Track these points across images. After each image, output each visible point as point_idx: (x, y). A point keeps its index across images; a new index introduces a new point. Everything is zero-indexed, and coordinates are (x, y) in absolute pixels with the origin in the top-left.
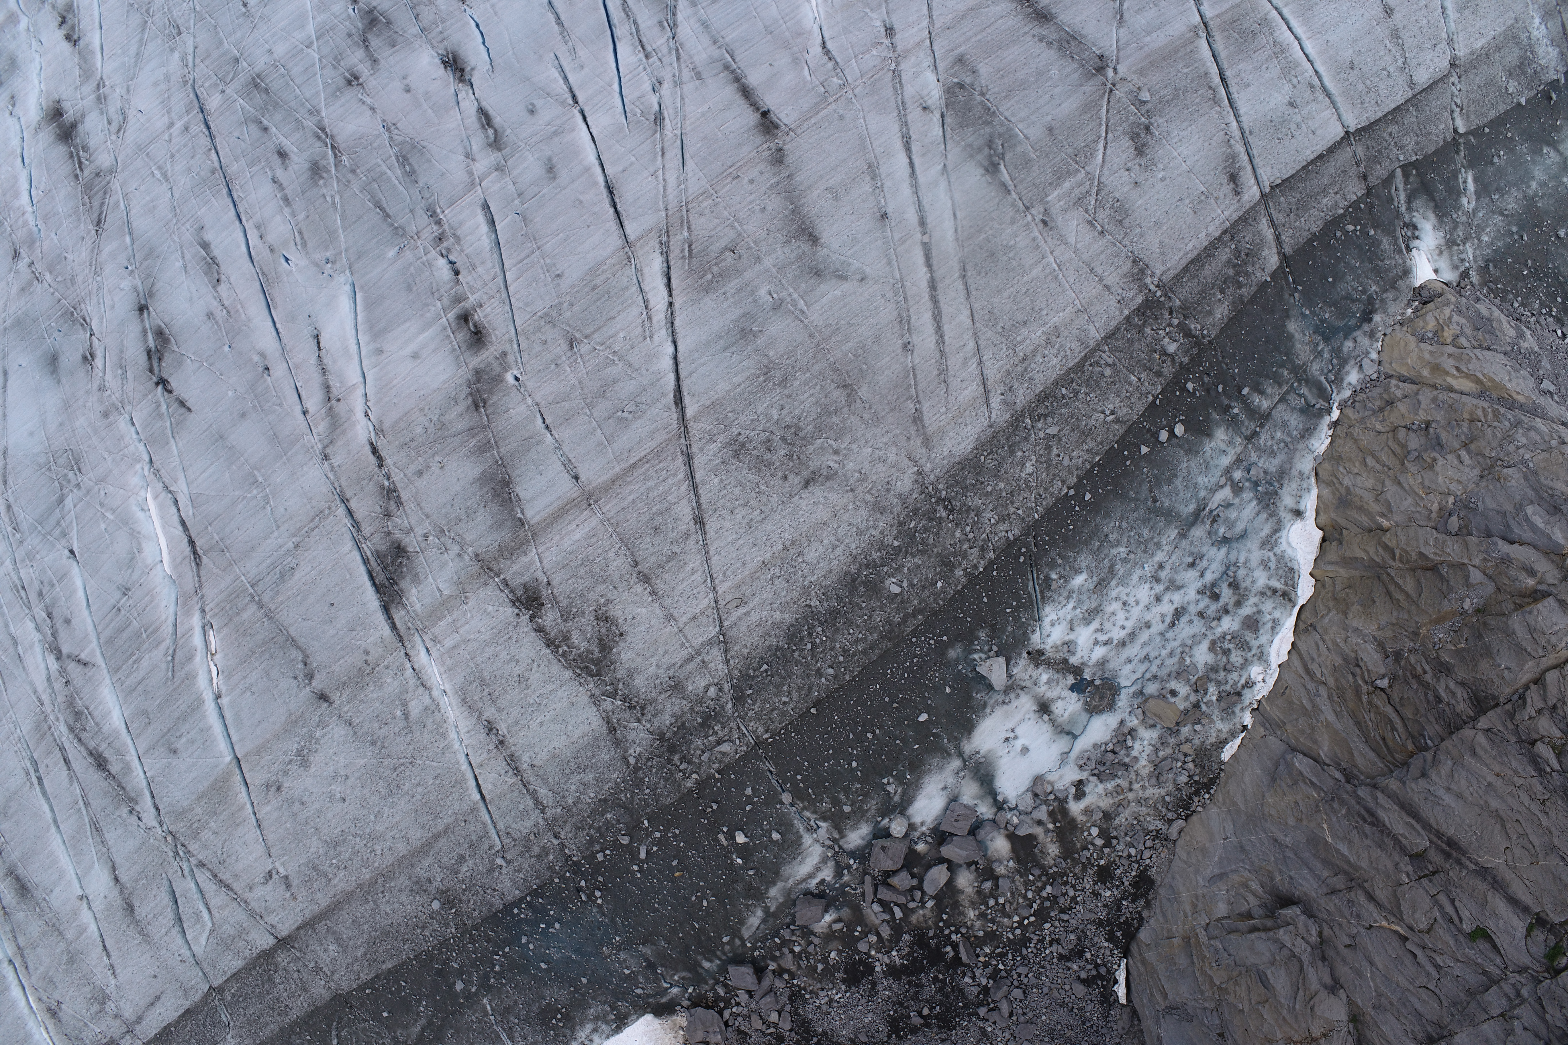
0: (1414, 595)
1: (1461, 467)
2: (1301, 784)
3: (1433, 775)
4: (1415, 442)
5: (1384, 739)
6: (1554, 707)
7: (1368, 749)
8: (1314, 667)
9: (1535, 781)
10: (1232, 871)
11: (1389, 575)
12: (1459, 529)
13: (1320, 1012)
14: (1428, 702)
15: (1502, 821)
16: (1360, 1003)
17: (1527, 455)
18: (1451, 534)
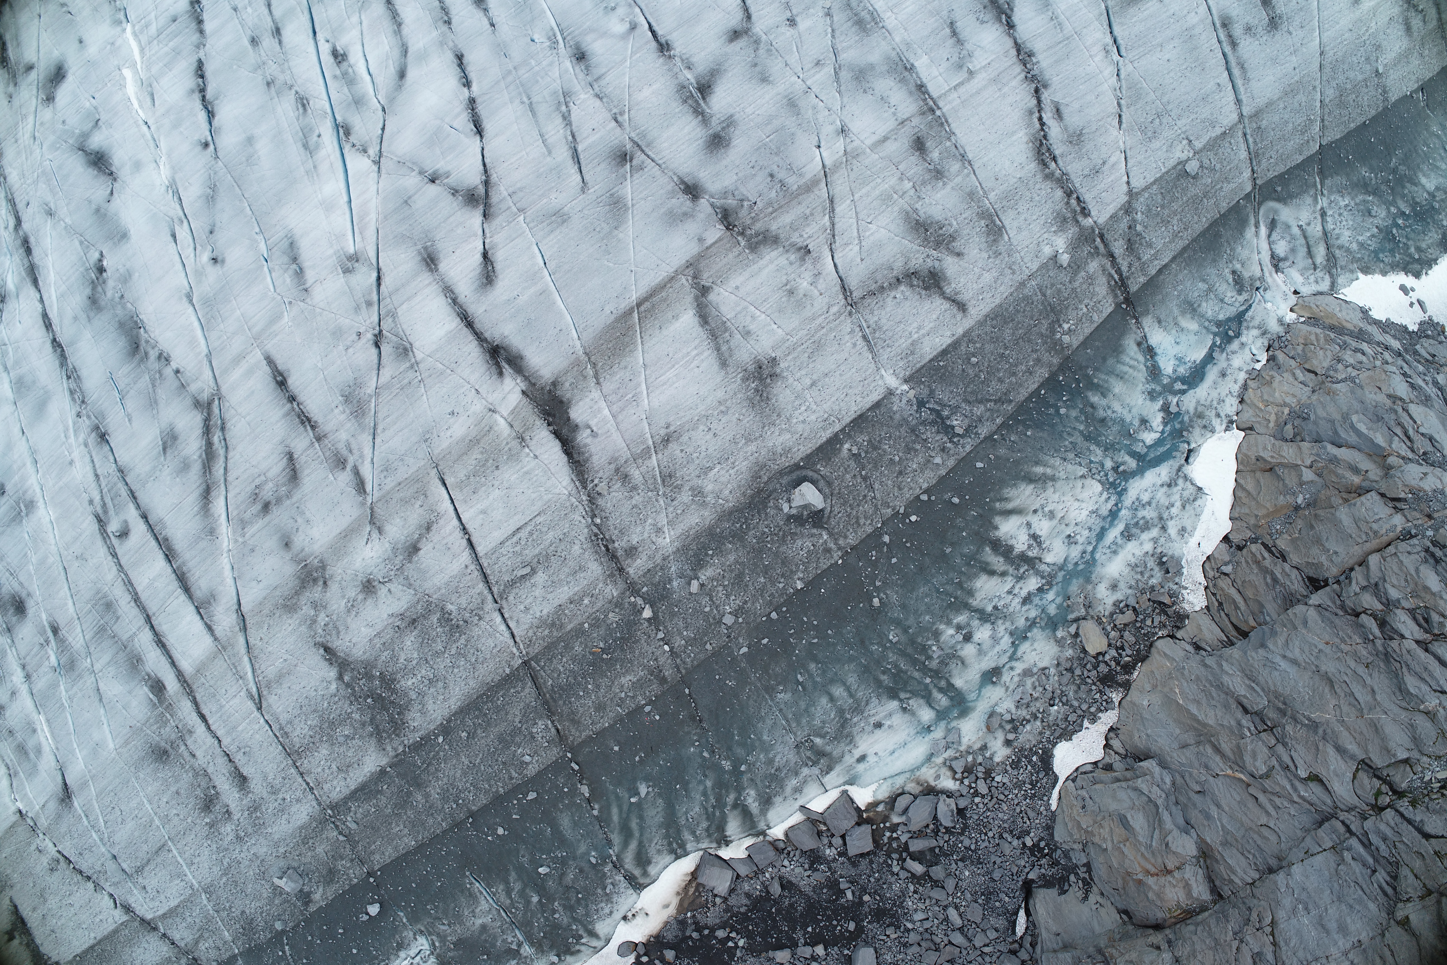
0: (1254, 493)
1: (1296, 383)
3: (1270, 645)
5: (1229, 617)
6: (1376, 585)
7: (1214, 626)
9: (1360, 648)
12: (1294, 437)
13: (1173, 848)
14: (1267, 584)
15: (1331, 683)
16: (1209, 841)
17: (1354, 373)
18: (1286, 440)
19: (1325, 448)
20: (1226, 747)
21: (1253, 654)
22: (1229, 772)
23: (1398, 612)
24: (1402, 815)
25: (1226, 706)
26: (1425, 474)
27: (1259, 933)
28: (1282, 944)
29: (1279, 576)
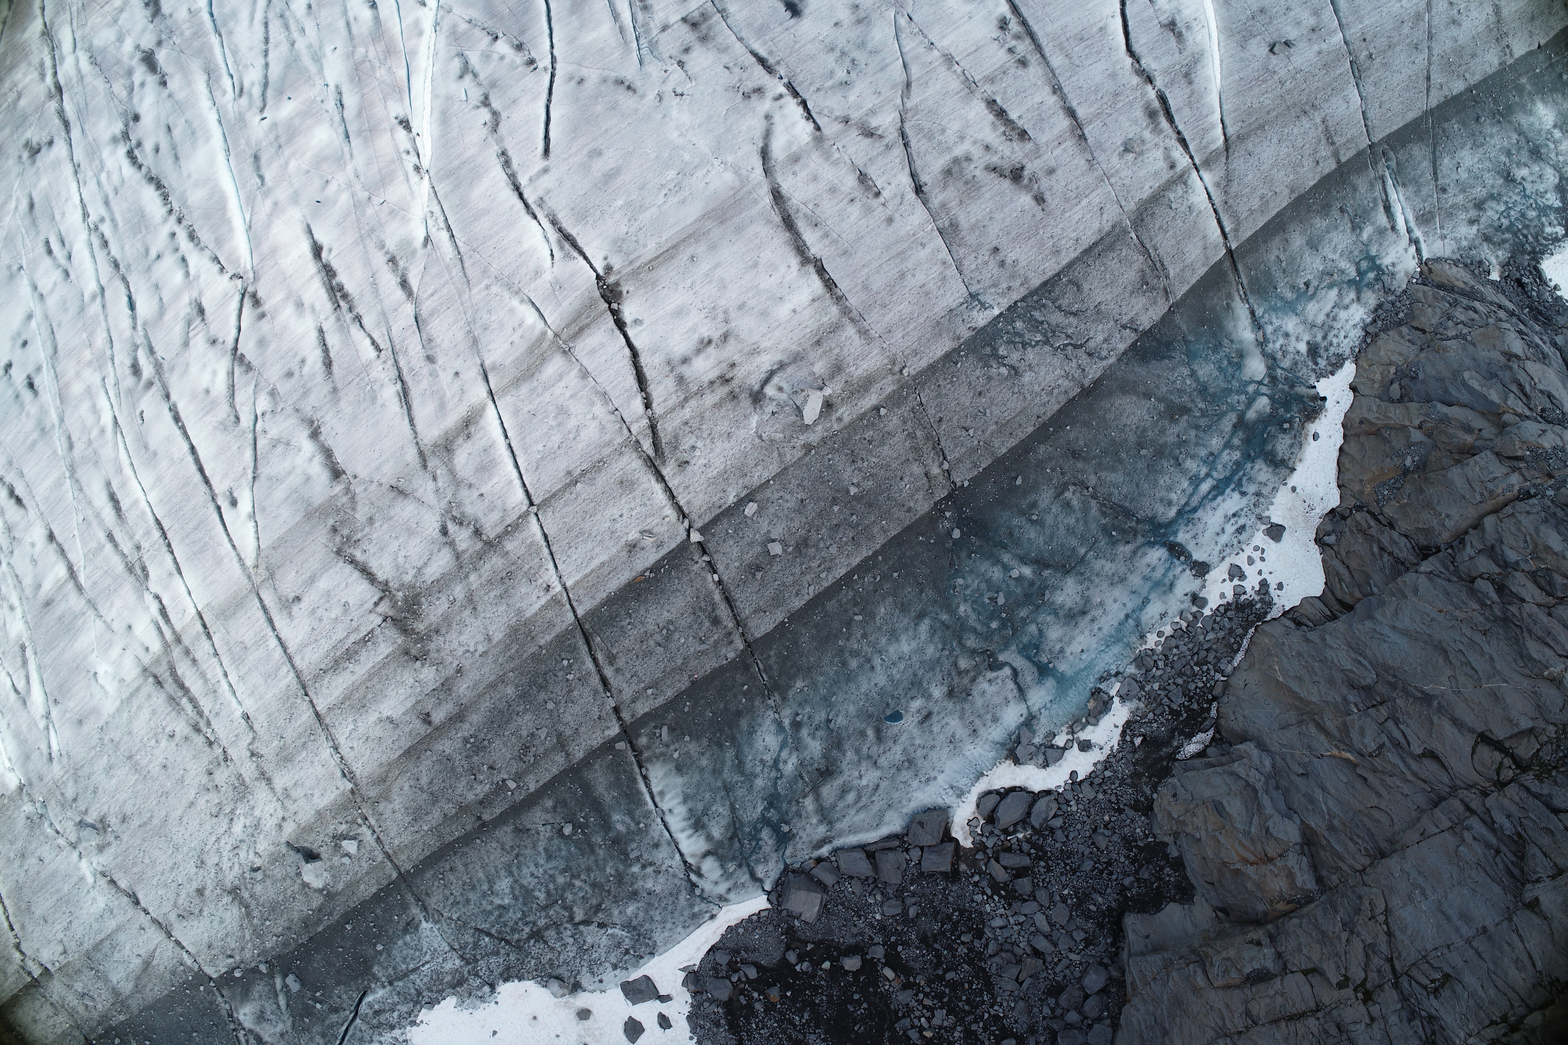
0: (1358, 458)
1: (1402, 341)
3: (1378, 615)
5: (1332, 591)
6: (1493, 548)
9: (1476, 613)
12: (1402, 397)
13: (1275, 834)
14: (1373, 554)
15: (1445, 653)
16: (1313, 825)
17: (1465, 330)
18: (1393, 402)
19: (1435, 407)
20: (1331, 725)
21: (1360, 626)
22: (1335, 752)
23: (1518, 574)
24: (1528, 789)
25: (1331, 682)
26: (1544, 431)
27: (1371, 923)
28: (1398, 933)
29: (1387, 544)
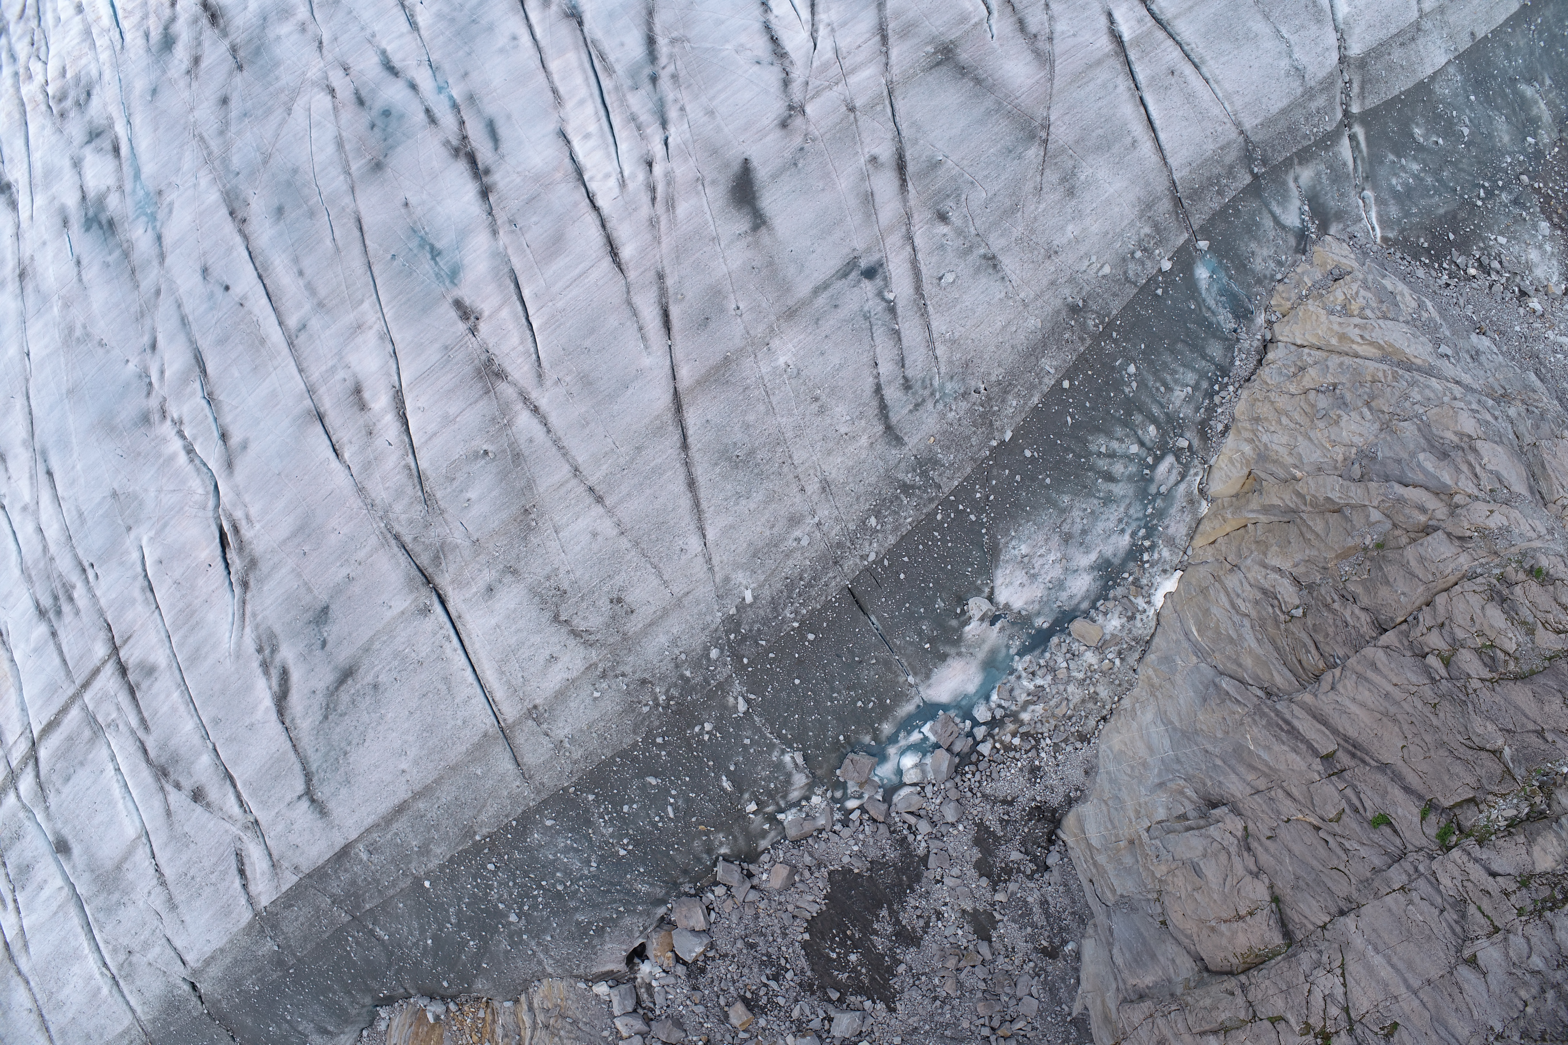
0: (1323, 535)
1: (1363, 422)
2: (1228, 702)
3: (1339, 687)
4: (1323, 402)
5: (1300, 661)
6: (1443, 624)
7: (1286, 670)
8: (1239, 602)
9: (1426, 688)
10: (1170, 780)
11: (1301, 518)
12: (1362, 476)
13: (1245, 894)
16: (1280, 886)
17: (1422, 410)
18: (1354, 480)
19: (1392, 487)
20: (1297, 791)
21: (1324, 698)
22: (1300, 816)
23: (1464, 651)
24: (1469, 854)
25: (1297, 751)
27: (1329, 975)
28: (1352, 985)
29: (1349, 619)
